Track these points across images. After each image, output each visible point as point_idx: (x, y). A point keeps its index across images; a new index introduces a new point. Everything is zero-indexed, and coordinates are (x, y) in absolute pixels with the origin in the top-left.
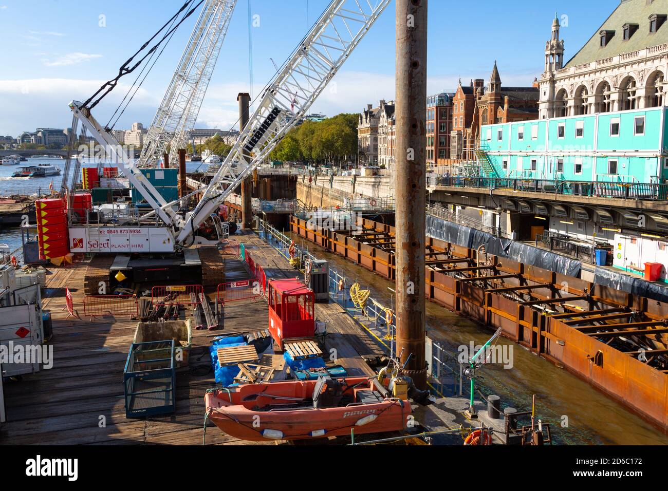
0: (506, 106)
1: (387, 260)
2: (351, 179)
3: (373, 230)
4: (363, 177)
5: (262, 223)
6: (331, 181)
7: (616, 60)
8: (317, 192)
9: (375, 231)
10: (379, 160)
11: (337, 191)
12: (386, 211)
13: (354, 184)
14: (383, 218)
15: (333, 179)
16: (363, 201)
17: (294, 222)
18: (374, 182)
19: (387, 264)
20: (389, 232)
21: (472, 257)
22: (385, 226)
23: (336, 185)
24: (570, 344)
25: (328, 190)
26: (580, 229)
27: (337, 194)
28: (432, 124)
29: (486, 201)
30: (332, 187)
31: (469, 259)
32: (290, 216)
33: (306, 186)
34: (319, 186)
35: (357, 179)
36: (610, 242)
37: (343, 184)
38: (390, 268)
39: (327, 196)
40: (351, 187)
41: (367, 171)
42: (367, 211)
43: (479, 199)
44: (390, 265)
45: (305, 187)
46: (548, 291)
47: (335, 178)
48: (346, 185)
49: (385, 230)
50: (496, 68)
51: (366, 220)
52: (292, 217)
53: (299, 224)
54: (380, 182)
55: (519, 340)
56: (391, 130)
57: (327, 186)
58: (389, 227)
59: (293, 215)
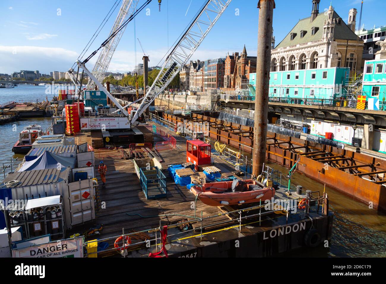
0: (249, 65)
1: (217, 132)
2: (185, 96)
3: (202, 119)
4: (190, 96)
5: (154, 116)
6: (174, 97)
7: (298, 46)
8: (166, 102)
10: (190, 88)
11: (177, 102)
12: (206, 111)
14: (204, 114)
15: (174, 96)
16: (195, 107)
17: (165, 115)
18: (197, 98)
19: (216, 134)
20: (210, 120)
21: (251, 131)
23: (176, 99)
24: (308, 165)
25: (172, 101)
26: (295, 119)
27: (177, 103)
28: (215, 72)
29: (252, 107)
30: (174, 100)
31: (250, 131)
32: (163, 113)
33: (160, 99)
34: (167, 99)
36: (309, 124)
37: (180, 99)
38: (218, 136)
39: (171, 104)
40: (185, 100)
41: (191, 93)
42: (197, 111)
43: (248, 106)
44: (218, 134)
45: (159, 100)
46: (287, 145)
47: (175, 96)
48: (182, 99)
49: (208, 119)
50: (245, 48)
51: (198, 115)
53: (167, 116)
54: (200, 98)
55: (284, 164)
56: (195, 75)
57: (171, 99)
58: (210, 118)
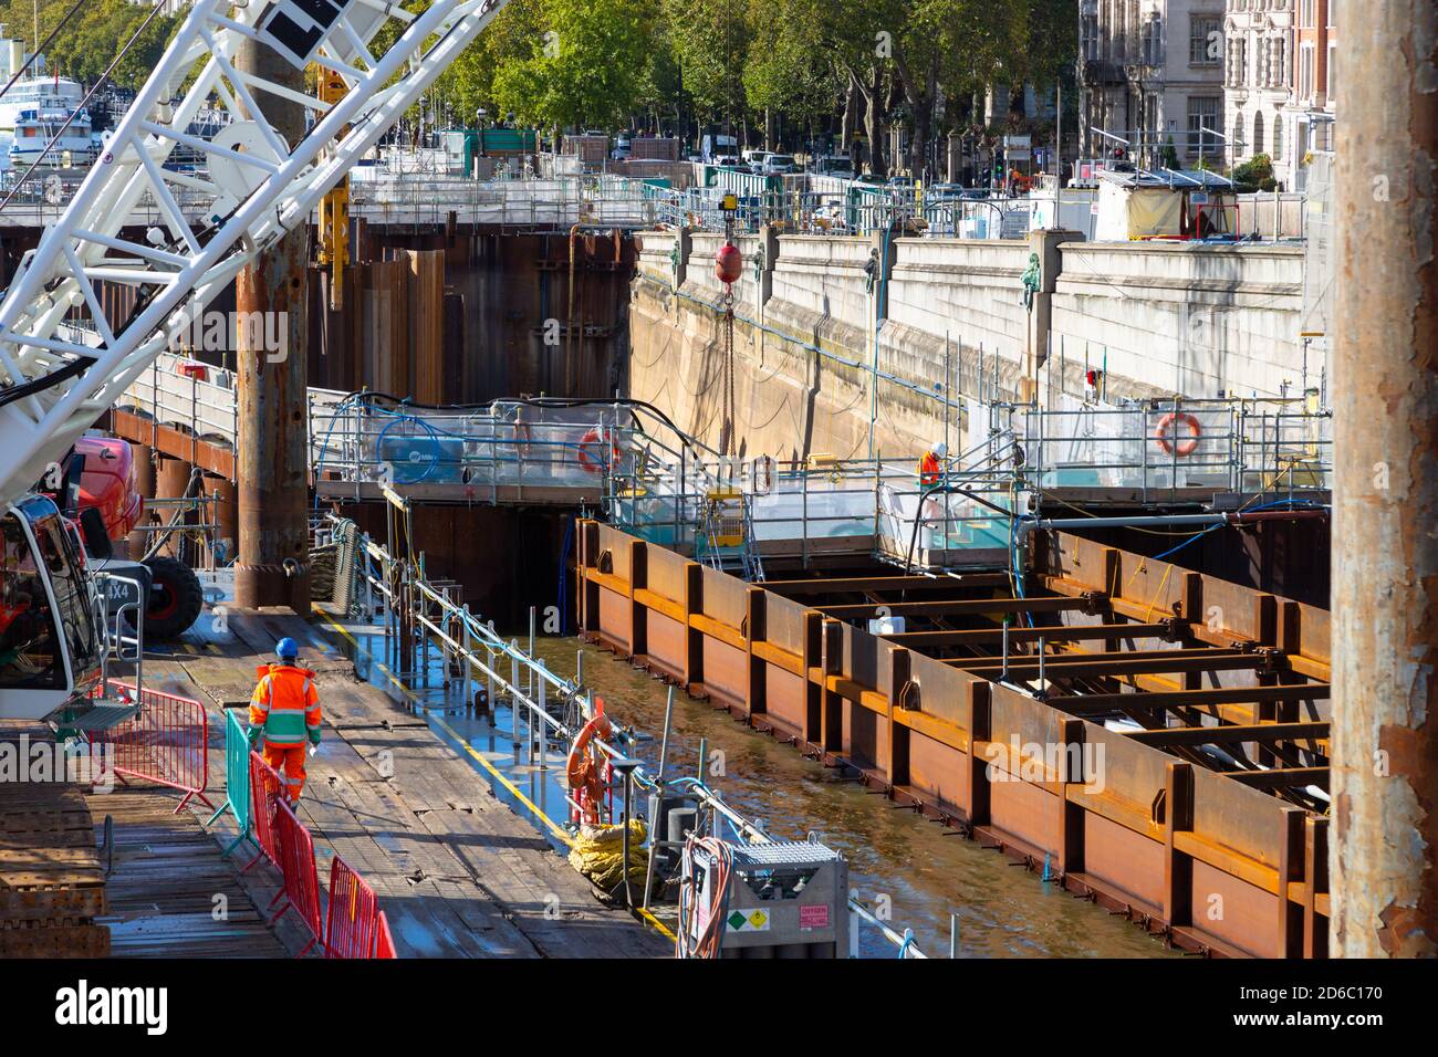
1: (1278, 855)
2: (1023, 259)
3: (1181, 627)
4: (1113, 249)
5: (377, 565)
6: (880, 275)
8: (774, 344)
9: (1190, 641)
10: (1230, 123)
11: (924, 345)
12: (1275, 498)
13: (1043, 296)
14: (1251, 545)
15: (891, 258)
16: (1110, 425)
17: (606, 565)
18: (1194, 287)
19: (1274, 879)
20: (1293, 646)
22: (1268, 609)
23: (914, 306)
25: (856, 340)
27: (920, 371)
30: (883, 311)
32: (582, 523)
33: (698, 307)
34: (792, 310)
35: (1069, 261)
37: (962, 298)
38: (1294, 912)
39: (849, 380)
40: (1024, 321)
41: (1147, 201)
42: (1134, 493)
44: (1294, 891)
45: (692, 318)
47: (906, 253)
48: (984, 301)
49: (1268, 635)
51: (1126, 556)
52: (593, 534)
53: (640, 579)
54: (1232, 287)
57: (852, 306)
58: (1293, 616)
59: (601, 513)
